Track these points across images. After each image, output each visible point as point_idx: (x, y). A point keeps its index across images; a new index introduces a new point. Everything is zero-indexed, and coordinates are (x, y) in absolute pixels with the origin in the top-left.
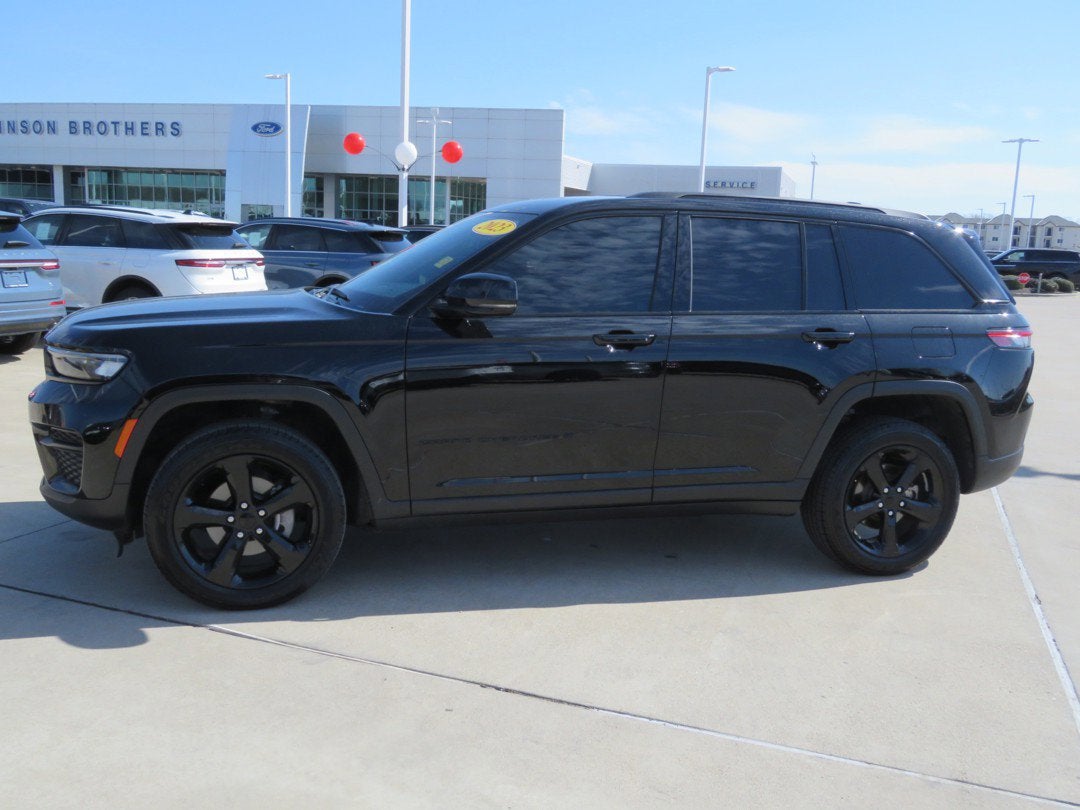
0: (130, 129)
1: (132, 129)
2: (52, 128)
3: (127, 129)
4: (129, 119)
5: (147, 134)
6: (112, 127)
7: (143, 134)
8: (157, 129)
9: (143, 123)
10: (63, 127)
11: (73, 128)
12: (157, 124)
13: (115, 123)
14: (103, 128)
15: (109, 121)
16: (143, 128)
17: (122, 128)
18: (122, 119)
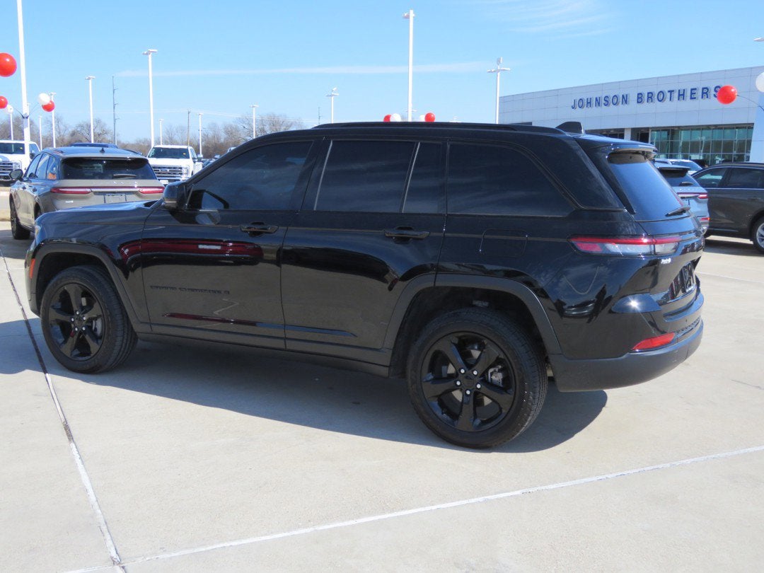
0: (682, 95)
1: (683, 95)
2: (625, 100)
3: (679, 95)
4: (682, 87)
5: (695, 98)
6: (668, 94)
7: (691, 98)
8: (703, 93)
9: (692, 90)
10: (633, 98)
11: (640, 99)
12: (703, 89)
13: (671, 92)
14: (661, 97)
15: (666, 90)
16: (692, 93)
17: (676, 95)
18: (676, 87)
